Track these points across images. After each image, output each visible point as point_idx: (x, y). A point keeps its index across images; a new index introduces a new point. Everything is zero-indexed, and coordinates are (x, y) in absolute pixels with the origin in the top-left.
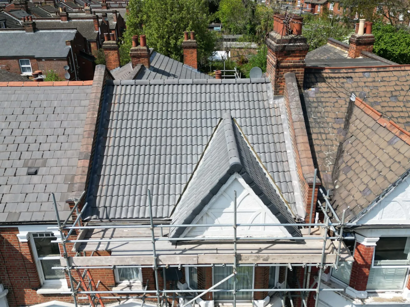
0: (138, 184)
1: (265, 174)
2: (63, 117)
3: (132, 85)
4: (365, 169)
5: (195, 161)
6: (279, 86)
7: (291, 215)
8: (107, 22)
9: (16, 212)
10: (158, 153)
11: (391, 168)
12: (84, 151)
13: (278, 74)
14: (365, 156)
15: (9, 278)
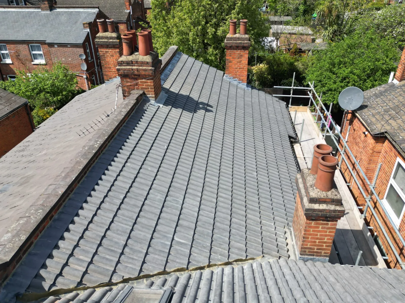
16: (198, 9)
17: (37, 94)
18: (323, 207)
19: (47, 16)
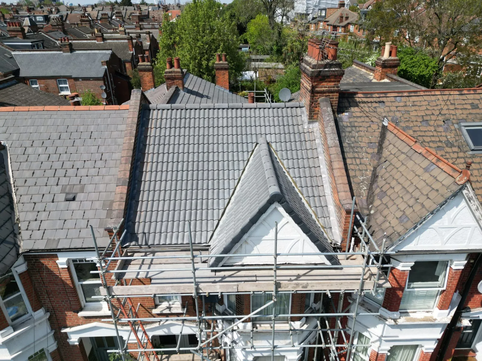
0: (176, 209)
1: (301, 199)
2: (100, 141)
3: (168, 110)
4: (401, 196)
5: (232, 186)
6: (314, 111)
7: (327, 240)
8: (141, 42)
9: (54, 239)
10: (195, 178)
11: (429, 196)
12: (122, 177)
13: (313, 99)
14: (401, 182)
15: (50, 301)
19: (68, 56)
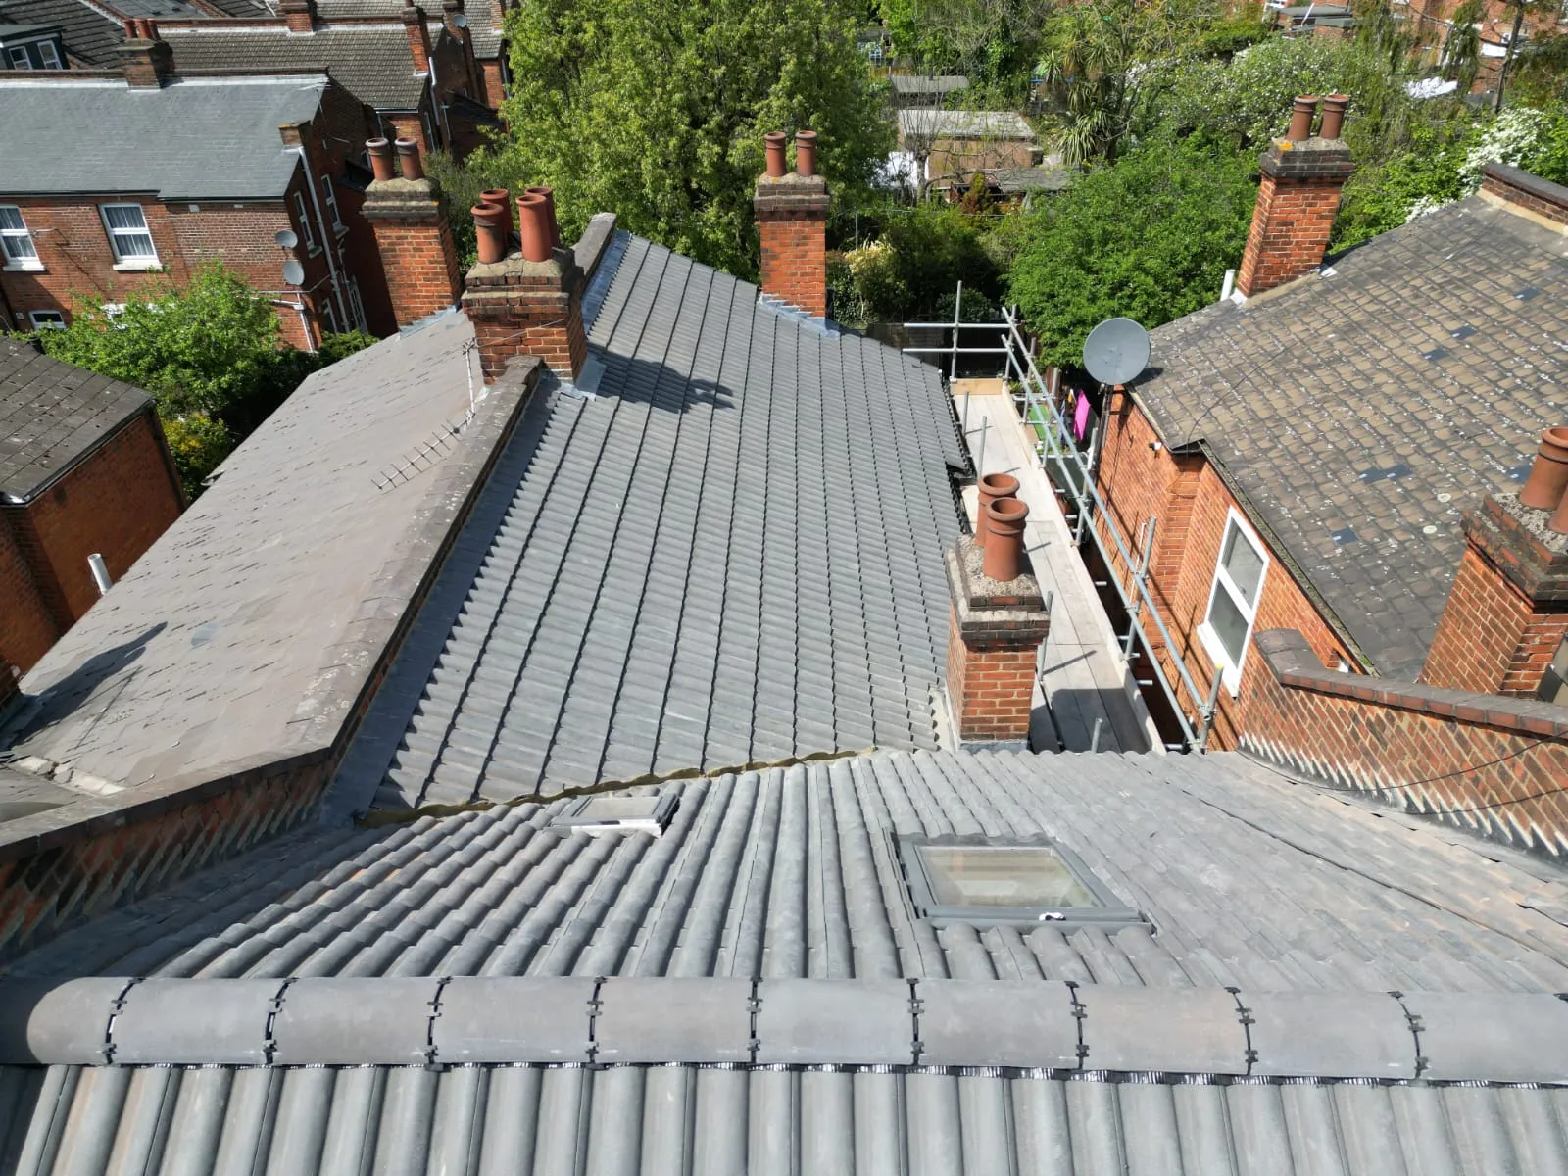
8: (466, 31)
16: (664, 86)
17: (150, 370)
18: (1001, 616)
19: (150, 103)
